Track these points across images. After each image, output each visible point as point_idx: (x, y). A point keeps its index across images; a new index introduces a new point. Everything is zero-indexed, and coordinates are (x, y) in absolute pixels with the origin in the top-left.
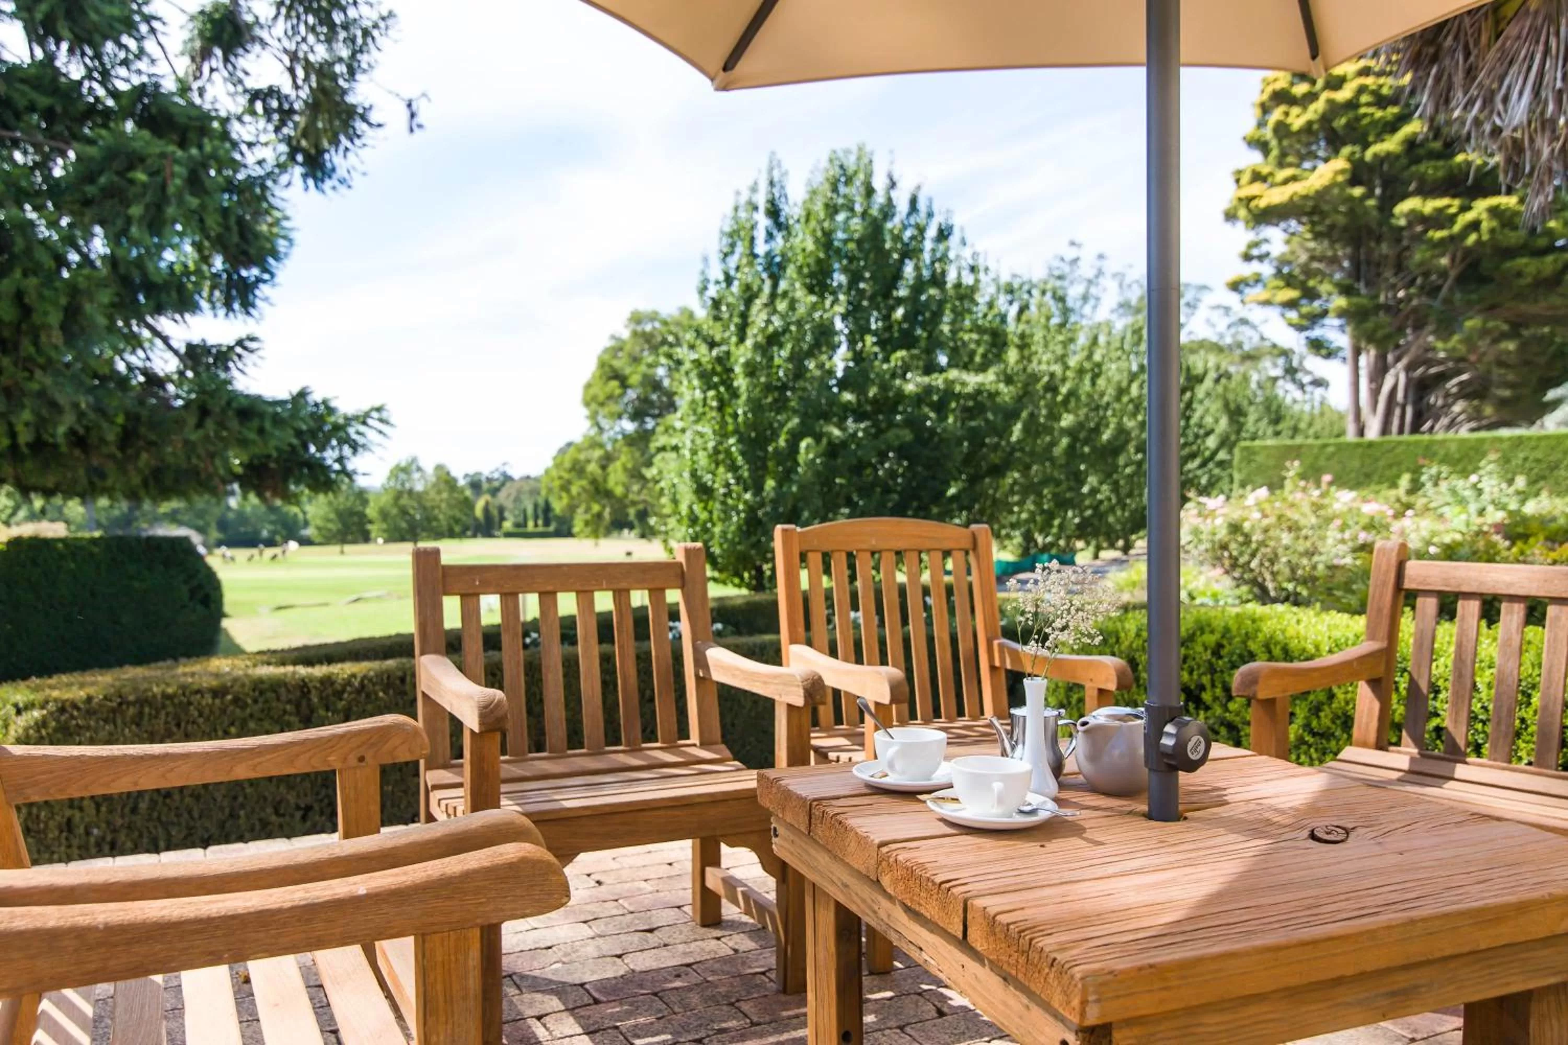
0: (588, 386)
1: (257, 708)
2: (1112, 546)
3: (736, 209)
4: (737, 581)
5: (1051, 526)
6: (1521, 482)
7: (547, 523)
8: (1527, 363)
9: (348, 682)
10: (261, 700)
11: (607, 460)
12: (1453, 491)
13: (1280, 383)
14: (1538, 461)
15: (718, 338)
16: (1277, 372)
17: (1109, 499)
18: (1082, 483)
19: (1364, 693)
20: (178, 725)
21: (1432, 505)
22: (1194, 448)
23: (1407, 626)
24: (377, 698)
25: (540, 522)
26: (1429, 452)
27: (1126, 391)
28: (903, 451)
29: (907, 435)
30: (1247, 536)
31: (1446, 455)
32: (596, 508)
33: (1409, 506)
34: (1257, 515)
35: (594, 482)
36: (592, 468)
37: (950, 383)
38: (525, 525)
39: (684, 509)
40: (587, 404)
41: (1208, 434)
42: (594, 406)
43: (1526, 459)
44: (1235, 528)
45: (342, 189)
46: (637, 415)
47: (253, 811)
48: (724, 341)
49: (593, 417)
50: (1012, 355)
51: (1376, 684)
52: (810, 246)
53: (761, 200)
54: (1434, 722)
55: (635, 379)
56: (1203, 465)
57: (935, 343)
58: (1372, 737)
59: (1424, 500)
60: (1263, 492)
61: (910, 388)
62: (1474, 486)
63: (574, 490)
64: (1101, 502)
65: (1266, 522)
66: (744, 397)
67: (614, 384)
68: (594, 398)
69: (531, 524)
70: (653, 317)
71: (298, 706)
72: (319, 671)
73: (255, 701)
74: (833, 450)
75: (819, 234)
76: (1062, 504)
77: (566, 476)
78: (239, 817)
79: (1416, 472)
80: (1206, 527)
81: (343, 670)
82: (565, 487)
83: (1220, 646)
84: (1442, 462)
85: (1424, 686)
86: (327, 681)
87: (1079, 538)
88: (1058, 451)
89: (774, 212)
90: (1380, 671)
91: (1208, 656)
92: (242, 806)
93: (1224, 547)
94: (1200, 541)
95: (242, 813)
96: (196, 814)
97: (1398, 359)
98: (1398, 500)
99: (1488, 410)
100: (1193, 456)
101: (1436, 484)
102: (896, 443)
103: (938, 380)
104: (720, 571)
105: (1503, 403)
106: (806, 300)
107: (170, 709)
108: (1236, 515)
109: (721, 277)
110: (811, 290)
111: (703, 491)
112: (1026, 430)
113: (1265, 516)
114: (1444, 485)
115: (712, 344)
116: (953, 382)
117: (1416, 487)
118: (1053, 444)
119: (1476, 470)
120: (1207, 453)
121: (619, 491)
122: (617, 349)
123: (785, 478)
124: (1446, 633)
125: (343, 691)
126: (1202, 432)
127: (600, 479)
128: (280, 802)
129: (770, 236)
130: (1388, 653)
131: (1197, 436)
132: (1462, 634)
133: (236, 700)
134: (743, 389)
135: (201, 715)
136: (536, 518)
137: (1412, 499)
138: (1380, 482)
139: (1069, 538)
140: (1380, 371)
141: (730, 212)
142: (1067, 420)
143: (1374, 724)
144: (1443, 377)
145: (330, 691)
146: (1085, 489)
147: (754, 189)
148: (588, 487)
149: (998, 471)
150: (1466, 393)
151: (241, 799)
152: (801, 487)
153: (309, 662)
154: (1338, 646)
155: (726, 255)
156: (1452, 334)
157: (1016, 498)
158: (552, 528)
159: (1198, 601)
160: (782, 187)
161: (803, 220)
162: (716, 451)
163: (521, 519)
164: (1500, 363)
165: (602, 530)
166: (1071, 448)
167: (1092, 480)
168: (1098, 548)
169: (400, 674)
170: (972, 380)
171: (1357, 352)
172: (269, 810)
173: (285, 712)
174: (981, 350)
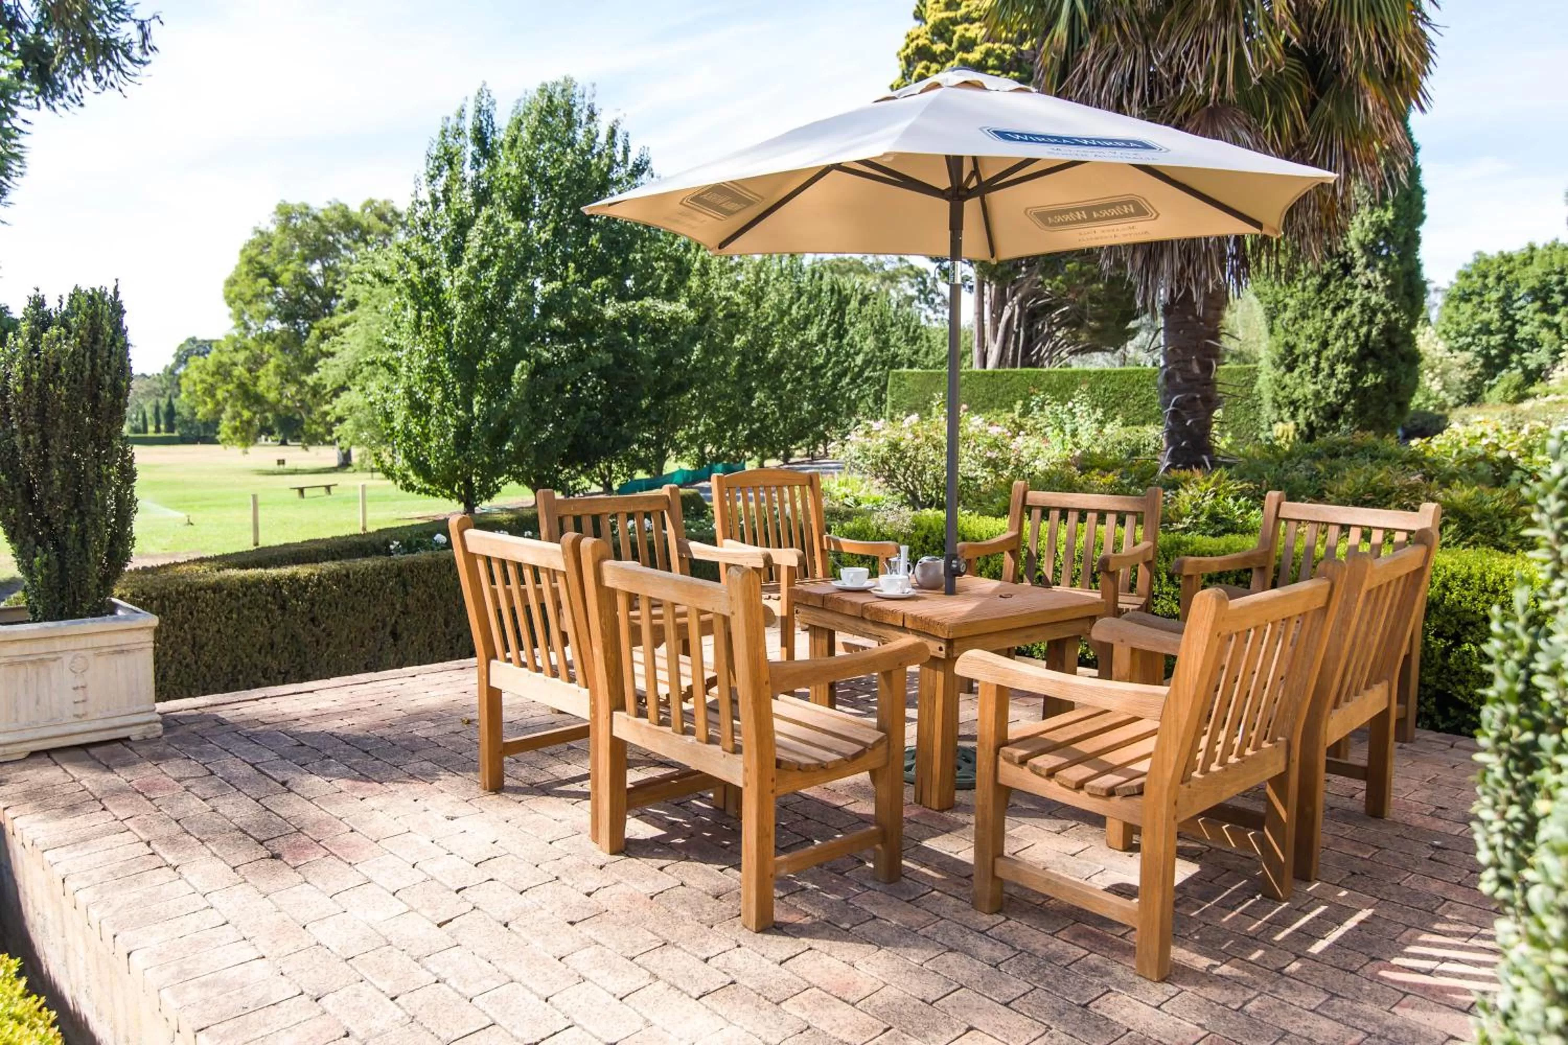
0: (232, 283)
1: (246, 600)
2: (775, 456)
3: (443, 133)
4: (447, 492)
5: (724, 438)
6: (1099, 413)
7: (170, 428)
8: (1112, 299)
9: (308, 579)
10: (249, 593)
11: (256, 362)
12: (1054, 414)
13: (916, 302)
14: (1114, 391)
15: (427, 259)
16: (913, 292)
17: (774, 413)
18: (751, 399)
19: (1007, 558)
20: (191, 614)
21: (1038, 426)
22: (846, 364)
23: (1027, 524)
24: (332, 590)
25: (162, 427)
26: (1037, 382)
27: (787, 312)
28: (602, 372)
29: (607, 358)
30: (903, 452)
31: (1050, 385)
32: (246, 414)
33: (1021, 427)
34: (910, 436)
35: (242, 385)
36: (240, 371)
37: (645, 310)
38: (145, 431)
39: (397, 424)
40: (231, 303)
41: (857, 354)
42: (239, 304)
43: (1105, 390)
44: (894, 446)
45: (75, 108)
46: (288, 317)
47: (248, 675)
48: (433, 263)
49: (240, 314)
50: (694, 282)
51: (1013, 553)
52: (514, 170)
53: (468, 125)
54: (1039, 573)
55: (286, 277)
56: (853, 381)
57: (627, 268)
58: (1011, 578)
59: (1033, 422)
60: (915, 417)
61: (609, 313)
62: (1070, 410)
63: (220, 395)
64: (767, 415)
65: (917, 441)
66: (459, 318)
67: (264, 281)
68: (240, 296)
69: (151, 428)
70: (305, 211)
71: (274, 596)
72: (287, 571)
73: (245, 595)
74: (540, 369)
75: (524, 160)
76: (734, 419)
77: (210, 380)
78: (238, 680)
79: (1027, 398)
80: (871, 444)
81: (303, 571)
82: (210, 391)
83: (927, 537)
84: (1046, 390)
85: (1034, 553)
86: (293, 579)
87: (748, 448)
88: (730, 370)
89: (480, 137)
90: (1014, 546)
91: (920, 543)
92: (240, 672)
93: (885, 461)
94: (866, 456)
95: (241, 677)
96: (208, 679)
97: (1014, 294)
98: (1014, 422)
99: (1083, 337)
100: (844, 374)
101: (1042, 409)
102: (598, 365)
103: (635, 307)
104: (432, 482)
105: (1094, 332)
106: (516, 226)
107: (184, 602)
108: (895, 435)
109: (428, 199)
110: (516, 218)
111: (418, 408)
112: (705, 350)
113: (917, 437)
114: (1048, 409)
115: (422, 265)
116: (648, 309)
117: (1026, 412)
118: (726, 363)
119: (1071, 397)
120: (856, 369)
121: (272, 396)
122: (264, 241)
123: (494, 395)
124: (1045, 526)
125: (307, 586)
126: (852, 351)
127: (249, 383)
128: (266, 669)
129: (476, 162)
130: (1018, 538)
131: (848, 355)
132: (1051, 525)
133: (230, 594)
134: (458, 309)
135: (207, 606)
136: (158, 423)
137: (1023, 421)
138: (1000, 407)
139: (738, 448)
140: (1000, 302)
141: (437, 138)
142: (739, 342)
143: (1012, 572)
144: (1049, 308)
145: (296, 586)
146: (754, 404)
147: (461, 116)
148: (235, 391)
149: (681, 388)
150: (1065, 321)
151: (239, 667)
152: (513, 405)
153: (245, 566)
154: (992, 535)
155: (433, 178)
156: (1056, 274)
157: (695, 413)
158: (176, 434)
159: (863, 506)
160: (490, 117)
161: (506, 145)
162: (430, 369)
163: (139, 423)
164: (1092, 299)
165: (252, 437)
166: (742, 365)
167: (759, 396)
168: (764, 458)
169: (344, 572)
170: (666, 308)
171: (981, 285)
172: (260, 674)
173: (267, 601)
174: (666, 278)
